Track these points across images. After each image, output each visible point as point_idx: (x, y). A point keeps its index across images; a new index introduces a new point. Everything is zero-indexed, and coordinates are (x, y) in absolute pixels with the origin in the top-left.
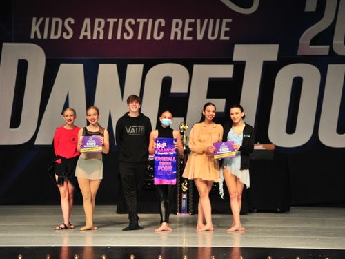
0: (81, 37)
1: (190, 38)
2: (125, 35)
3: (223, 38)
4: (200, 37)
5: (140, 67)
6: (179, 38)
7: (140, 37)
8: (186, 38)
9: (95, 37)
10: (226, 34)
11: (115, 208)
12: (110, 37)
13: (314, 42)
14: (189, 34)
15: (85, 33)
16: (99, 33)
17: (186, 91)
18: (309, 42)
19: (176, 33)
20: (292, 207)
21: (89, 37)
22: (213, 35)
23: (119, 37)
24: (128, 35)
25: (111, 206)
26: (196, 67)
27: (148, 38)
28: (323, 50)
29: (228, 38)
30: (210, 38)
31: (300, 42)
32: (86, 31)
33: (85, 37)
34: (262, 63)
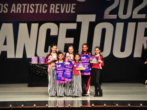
0: (11, 12)
1: (58, 12)
2: (30, 11)
3: (72, 12)
4: (62, 12)
5: (37, 25)
6: (53, 12)
7: (37, 12)
8: (56, 12)
9: (17, 12)
10: (74, 10)
11: (27, 85)
12: (24, 12)
13: (111, 13)
14: (58, 10)
15: (13, 10)
16: (19, 10)
17: (57, 35)
18: (108, 13)
19: (52, 10)
20: (102, 83)
21: (15, 12)
22: (68, 11)
23: (28, 12)
24: (32, 11)
25: (26, 84)
26: (61, 24)
27: (40, 12)
28: (114, 17)
29: (74, 12)
30: (67, 12)
31: (105, 13)
32: (13, 9)
33: (13, 12)
34: (89, 22)
